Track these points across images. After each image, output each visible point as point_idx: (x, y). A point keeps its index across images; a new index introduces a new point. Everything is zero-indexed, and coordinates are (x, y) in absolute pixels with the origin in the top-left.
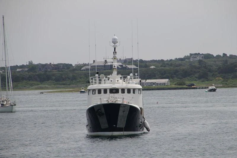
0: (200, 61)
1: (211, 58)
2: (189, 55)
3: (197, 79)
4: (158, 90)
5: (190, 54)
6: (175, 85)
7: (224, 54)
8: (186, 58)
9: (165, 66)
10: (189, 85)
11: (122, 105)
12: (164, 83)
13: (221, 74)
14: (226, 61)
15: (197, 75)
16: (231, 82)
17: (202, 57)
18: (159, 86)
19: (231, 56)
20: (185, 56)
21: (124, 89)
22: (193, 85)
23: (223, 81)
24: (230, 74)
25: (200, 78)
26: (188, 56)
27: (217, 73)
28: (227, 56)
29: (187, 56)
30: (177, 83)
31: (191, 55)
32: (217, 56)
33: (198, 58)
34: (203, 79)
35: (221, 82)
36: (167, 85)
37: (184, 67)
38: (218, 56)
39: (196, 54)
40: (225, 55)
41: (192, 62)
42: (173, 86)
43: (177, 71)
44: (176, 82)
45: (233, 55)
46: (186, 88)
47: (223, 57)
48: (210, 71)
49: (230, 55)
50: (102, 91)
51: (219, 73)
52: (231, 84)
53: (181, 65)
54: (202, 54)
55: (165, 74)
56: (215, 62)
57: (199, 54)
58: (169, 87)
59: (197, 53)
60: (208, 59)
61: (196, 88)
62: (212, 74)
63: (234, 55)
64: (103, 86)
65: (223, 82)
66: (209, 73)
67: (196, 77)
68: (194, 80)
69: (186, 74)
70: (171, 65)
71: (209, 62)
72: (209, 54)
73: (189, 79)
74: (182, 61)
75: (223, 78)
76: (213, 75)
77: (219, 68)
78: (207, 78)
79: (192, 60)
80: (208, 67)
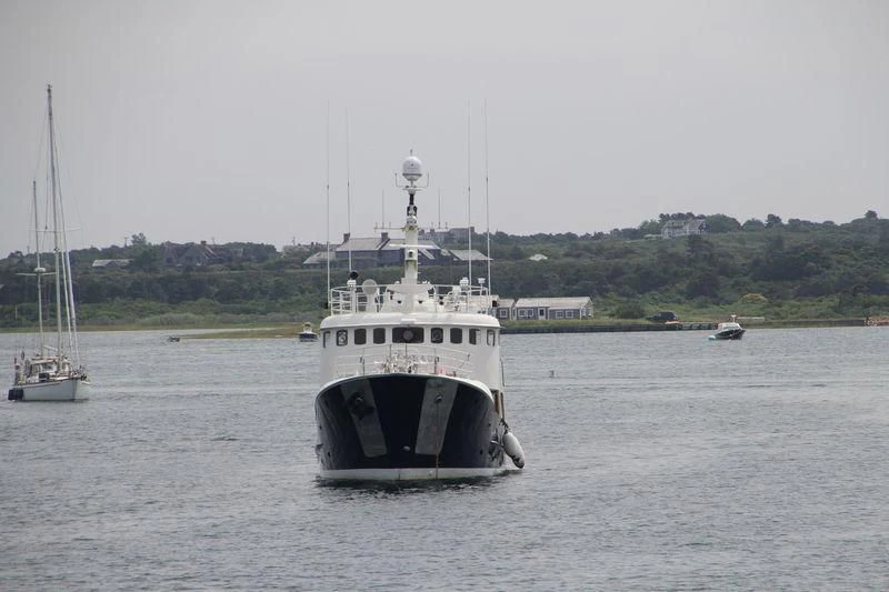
0: (693, 241)
1: (730, 229)
2: (657, 219)
3: (682, 299)
4: (555, 332)
5: (662, 216)
6: (612, 315)
7: (771, 217)
8: (648, 228)
9: (578, 256)
10: (656, 319)
11: (432, 382)
12: (577, 312)
13: (761, 283)
14: (779, 242)
15: (682, 286)
16: (795, 309)
17: (701, 228)
18: (559, 321)
19: (795, 225)
20: (646, 223)
21: (442, 330)
22: (670, 316)
23: (768, 307)
24: (789, 283)
25: (692, 293)
26: (653, 223)
27: (746, 279)
28: (782, 225)
29: (649, 221)
30: (618, 311)
31: (664, 218)
32: (749, 223)
33: (687, 230)
34: (702, 298)
35: (762, 309)
36: (583, 317)
37: (641, 259)
38: (753, 224)
39: (680, 216)
40: (773, 219)
41: (668, 240)
42: (606, 320)
43: (617, 273)
44: (614, 309)
45: (801, 219)
46: (648, 329)
47: (769, 225)
48: (726, 271)
49: (791, 221)
50: (370, 336)
51: (755, 281)
52: (792, 314)
53: (632, 252)
54: (702, 217)
55: (577, 281)
56: (742, 241)
57: (690, 215)
58: (591, 322)
59: (685, 213)
60: (718, 232)
61: (680, 329)
62: (732, 282)
63: (804, 222)
64: (372, 318)
65: (769, 310)
66: (721, 277)
67: (681, 293)
68: (674, 302)
69: (648, 281)
70: (600, 251)
71: (721, 242)
72: (723, 218)
73: (656, 297)
74: (632, 239)
75: (769, 293)
76: (733, 286)
77: (756, 263)
78: (715, 296)
79: (666, 237)
80: (720, 259)
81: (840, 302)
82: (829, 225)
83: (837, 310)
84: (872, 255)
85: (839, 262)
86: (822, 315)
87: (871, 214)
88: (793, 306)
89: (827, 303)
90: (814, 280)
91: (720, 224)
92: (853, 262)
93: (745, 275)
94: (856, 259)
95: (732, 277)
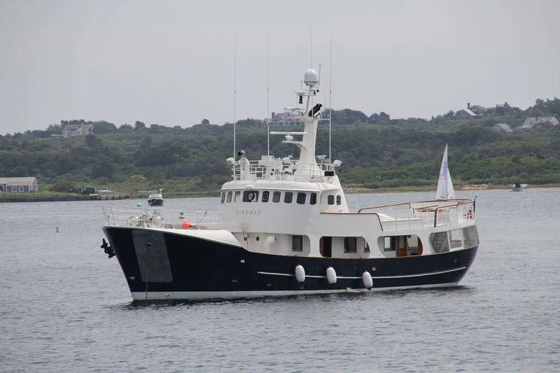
0: (90, 139)
1: (110, 131)
2: (59, 124)
3: (88, 179)
4: (11, 201)
5: (62, 122)
6: (51, 190)
7: (138, 123)
8: (53, 130)
9: (10, 149)
10: (84, 193)
12: (26, 188)
13: (141, 168)
14: (148, 140)
15: (88, 169)
17: (90, 130)
18: (14, 193)
19: (155, 128)
20: (51, 127)
22: (92, 190)
23: (154, 184)
24: (161, 168)
25: (95, 175)
26: (56, 127)
27: (132, 165)
28: (146, 129)
29: (54, 125)
30: (54, 187)
31: (64, 123)
32: (123, 127)
33: (80, 132)
34: (102, 178)
35: (149, 186)
36: (31, 191)
37: (54, 151)
38: (125, 128)
39: (75, 122)
41: (67, 139)
42: (47, 193)
43: (40, 162)
44: (50, 186)
45: (159, 125)
46: (77, 199)
47: (137, 129)
48: (117, 159)
49: (152, 126)
51: (138, 165)
52: (170, 189)
54: (91, 123)
55: (14, 166)
56: (120, 139)
57: (82, 121)
58: (38, 194)
59: (79, 120)
60: (101, 133)
62: (122, 167)
63: (161, 126)
65: (154, 186)
66: (114, 164)
67: (88, 175)
68: (84, 181)
70: (25, 145)
71: (107, 140)
72: (105, 123)
73: (70, 177)
74: (43, 137)
75: (148, 175)
76: (123, 170)
77: (138, 154)
78: (111, 177)
79: (66, 136)
80: (113, 152)
81: (203, 181)
82: (177, 129)
83: (201, 186)
84: (216, 148)
85: (194, 153)
86: (192, 189)
87: (206, 121)
88: (171, 183)
89: (193, 182)
90: (178, 166)
91: (103, 127)
92: (204, 154)
93: (131, 162)
94: (205, 152)
95: (122, 164)
